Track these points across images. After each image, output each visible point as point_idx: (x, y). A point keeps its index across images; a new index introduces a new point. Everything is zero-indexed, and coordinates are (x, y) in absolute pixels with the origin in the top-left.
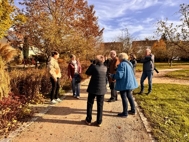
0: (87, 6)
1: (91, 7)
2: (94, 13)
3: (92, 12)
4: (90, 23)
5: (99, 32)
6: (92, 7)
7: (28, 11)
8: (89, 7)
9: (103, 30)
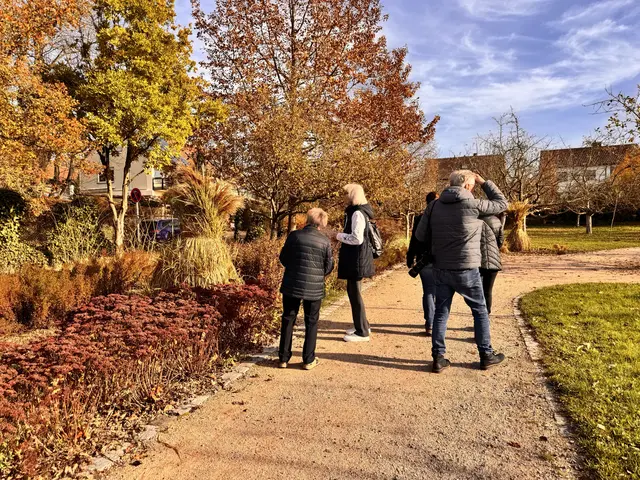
0: (385, 52)
1: (397, 54)
2: (408, 70)
3: (399, 69)
4: (396, 107)
5: (422, 129)
6: (400, 55)
7: (215, 79)
8: (391, 55)
9: (434, 122)
